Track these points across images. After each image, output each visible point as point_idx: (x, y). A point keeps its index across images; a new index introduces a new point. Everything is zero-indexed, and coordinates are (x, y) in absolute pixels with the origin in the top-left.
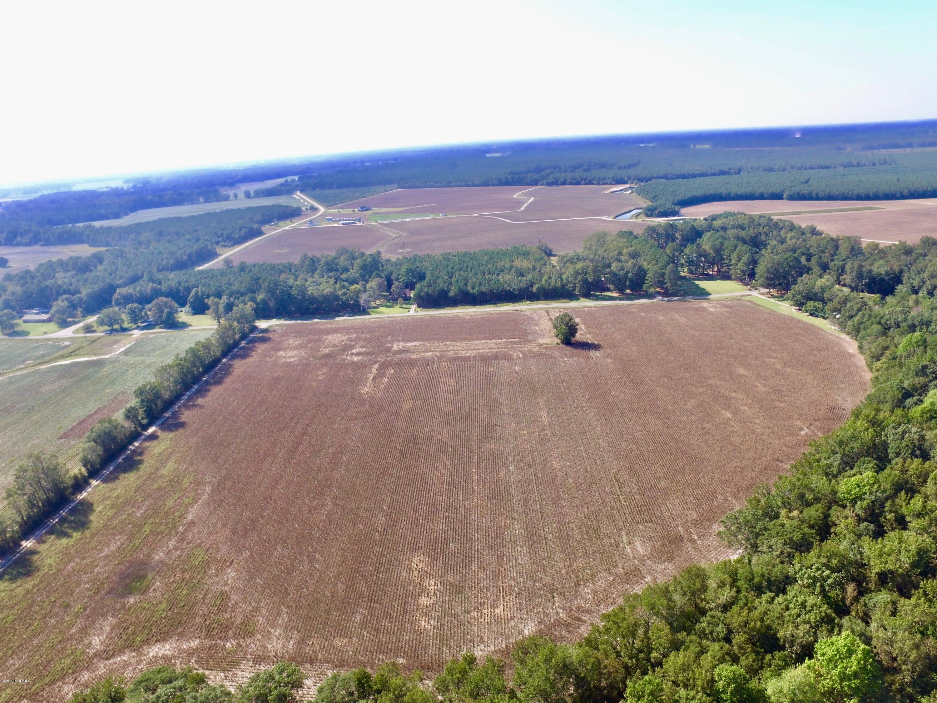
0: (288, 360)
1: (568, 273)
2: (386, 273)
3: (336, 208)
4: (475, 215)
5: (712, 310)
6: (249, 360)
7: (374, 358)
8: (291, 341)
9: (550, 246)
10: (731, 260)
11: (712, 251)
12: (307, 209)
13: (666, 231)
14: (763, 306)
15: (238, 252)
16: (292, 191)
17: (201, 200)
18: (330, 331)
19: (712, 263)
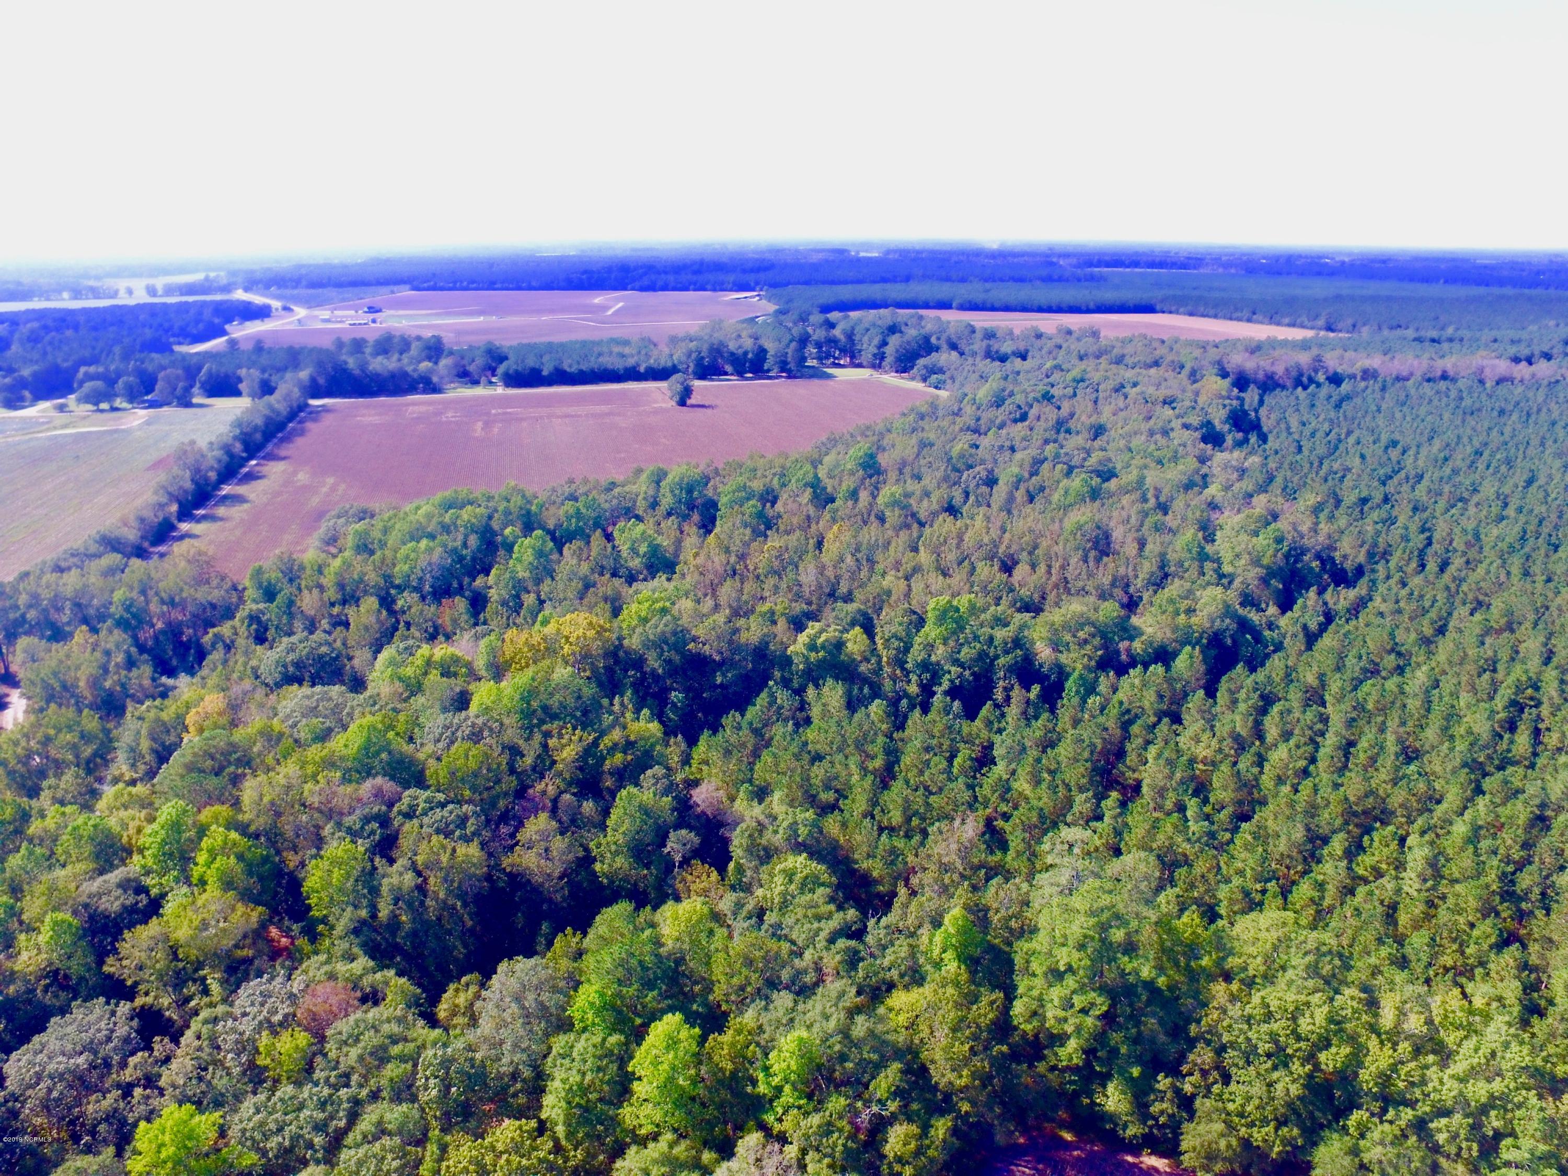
1: (679, 354)
3: (324, 310)
4: (544, 318)
5: (836, 386)
7: (474, 418)
8: (364, 411)
10: (862, 345)
11: (842, 337)
12: (277, 309)
16: (227, 289)
17: (65, 295)
18: (408, 405)
19: (843, 351)
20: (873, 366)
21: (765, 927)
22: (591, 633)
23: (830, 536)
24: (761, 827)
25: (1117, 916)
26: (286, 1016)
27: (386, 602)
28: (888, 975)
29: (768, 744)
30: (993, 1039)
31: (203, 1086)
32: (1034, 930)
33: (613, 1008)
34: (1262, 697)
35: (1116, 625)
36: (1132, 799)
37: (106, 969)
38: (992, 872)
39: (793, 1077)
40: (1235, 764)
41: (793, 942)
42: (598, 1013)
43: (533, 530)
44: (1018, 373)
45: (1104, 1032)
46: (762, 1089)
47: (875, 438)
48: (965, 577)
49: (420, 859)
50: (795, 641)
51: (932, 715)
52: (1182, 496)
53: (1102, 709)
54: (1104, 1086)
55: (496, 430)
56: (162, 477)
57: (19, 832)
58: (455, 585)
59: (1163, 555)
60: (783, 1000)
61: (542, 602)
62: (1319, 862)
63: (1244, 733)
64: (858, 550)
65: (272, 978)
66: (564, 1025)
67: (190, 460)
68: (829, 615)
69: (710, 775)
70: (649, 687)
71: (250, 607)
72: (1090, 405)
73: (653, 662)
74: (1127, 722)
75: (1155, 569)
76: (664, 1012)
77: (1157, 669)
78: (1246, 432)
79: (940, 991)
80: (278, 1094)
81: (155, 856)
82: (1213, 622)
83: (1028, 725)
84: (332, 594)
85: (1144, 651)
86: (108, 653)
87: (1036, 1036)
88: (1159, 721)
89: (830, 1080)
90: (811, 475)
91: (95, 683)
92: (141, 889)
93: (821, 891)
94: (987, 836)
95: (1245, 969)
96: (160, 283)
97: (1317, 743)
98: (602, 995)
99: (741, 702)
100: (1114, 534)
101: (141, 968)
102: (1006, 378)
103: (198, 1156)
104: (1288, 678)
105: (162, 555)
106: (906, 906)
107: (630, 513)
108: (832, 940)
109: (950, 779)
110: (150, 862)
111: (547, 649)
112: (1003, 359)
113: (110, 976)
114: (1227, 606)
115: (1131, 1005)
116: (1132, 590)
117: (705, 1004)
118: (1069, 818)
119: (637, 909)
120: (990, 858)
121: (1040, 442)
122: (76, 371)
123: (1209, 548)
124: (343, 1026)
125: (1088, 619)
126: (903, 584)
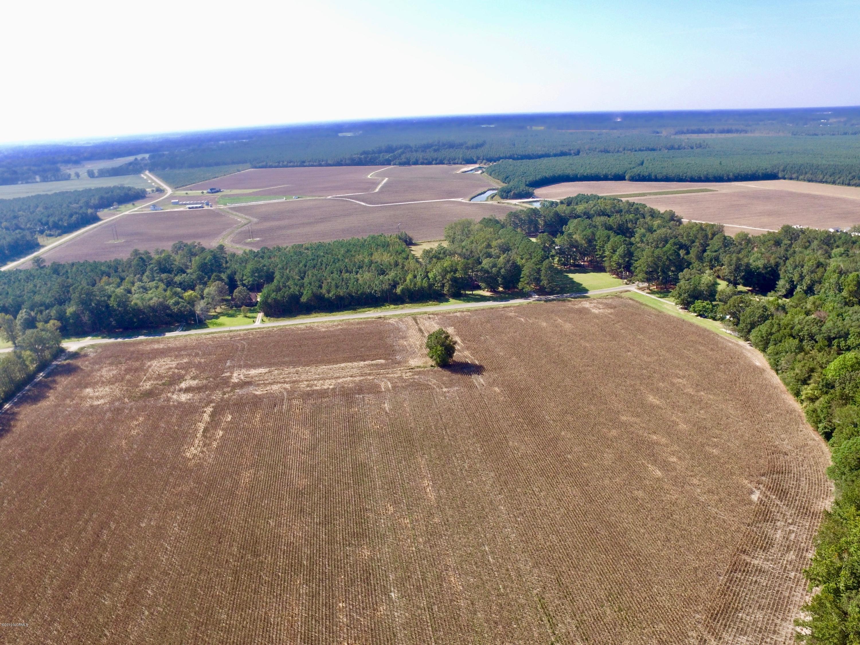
0: (96, 403)
1: (435, 272)
2: (229, 272)
3: (184, 190)
4: (329, 197)
5: (596, 311)
6: (44, 404)
7: (208, 396)
8: (104, 372)
9: (410, 234)
10: (604, 251)
11: (584, 242)
12: (153, 191)
13: (529, 217)
14: (647, 305)
15: (65, 242)
16: (140, 170)
17: (38, 178)
19: (584, 255)
96: (98, 167)
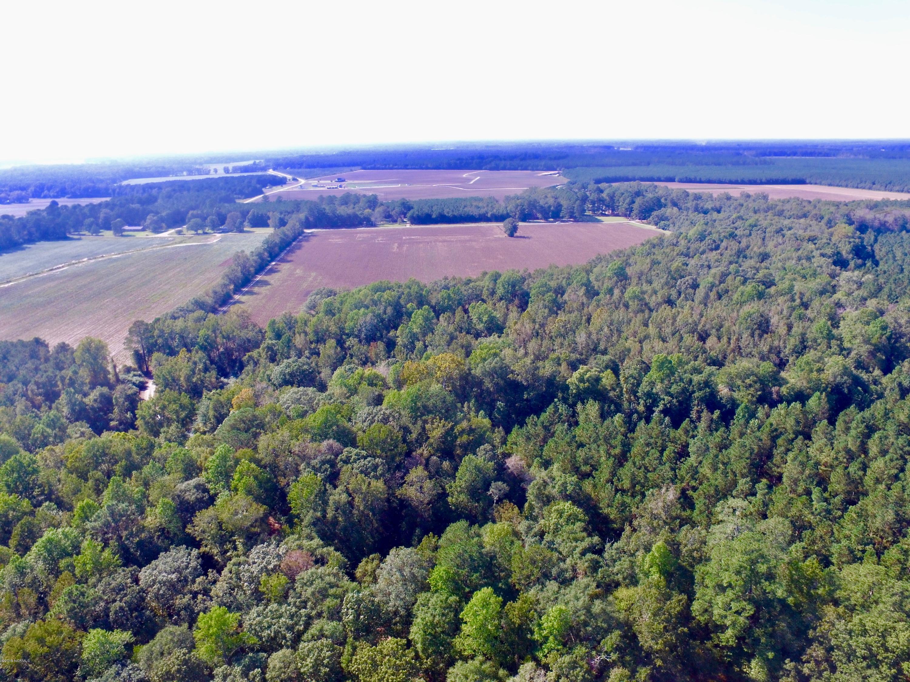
0: (338, 242)
4: (435, 185)
7: (393, 241)
10: (619, 203)
11: (607, 198)
12: (289, 180)
16: (264, 169)
17: (185, 173)
18: (357, 233)
19: (608, 206)
20: (625, 216)
21: (544, 542)
22: (453, 366)
23: (595, 315)
24: (545, 484)
25: (762, 556)
26: (275, 566)
27: (340, 343)
28: (616, 577)
29: (553, 435)
30: (679, 623)
31: (232, 599)
32: (708, 560)
33: (454, 580)
34: (867, 427)
35: (770, 376)
36: (776, 485)
37: (187, 530)
38: (684, 522)
39: (555, 632)
40: (846, 468)
41: (560, 553)
42: (444, 583)
43: (423, 305)
44: (715, 221)
45: (751, 627)
46: (536, 637)
47: (625, 258)
48: (676, 343)
49: (350, 487)
50: (571, 376)
51: (651, 425)
52: (818, 298)
53: (759, 428)
54: (749, 662)
55: (405, 248)
56: (226, 270)
57: (149, 454)
58: (378, 334)
59: (803, 335)
60: (552, 586)
61: (426, 347)
62: (904, 536)
63: (853, 449)
64: (611, 324)
65: (269, 545)
66: (425, 588)
67: (241, 261)
68: (592, 361)
69: (517, 451)
70: (484, 398)
71: (269, 341)
72: (760, 242)
73: (488, 384)
74: (775, 436)
75: (797, 343)
76: (482, 586)
77: (797, 405)
78: (864, 259)
79: (648, 590)
80: (269, 607)
81: (213, 473)
82: (835, 377)
83: (711, 435)
84: (311, 337)
85: (788, 393)
86: (195, 363)
87: (706, 624)
88: (796, 437)
89: (577, 636)
90: (585, 279)
91: (188, 379)
92: (206, 490)
93: (578, 524)
94: (682, 500)
95: (848, 599)
96: (231, 166)
97: (906, 460)
98: (447, 572)
99: (538, 411)
100: (772, 321)
101: (204, 532)
102: (707, 224)
103: (228, 635)
104: (887, 415)
105: (225, 312)
106: (629, 537)
107: (478, 298)
108: (583, 554)
109: (660, 464)
110: (210, 476)
111: (428, 373)
112: (706, 212)
113: (189, 534)
114: (845, 368)
115: (769, 612)
116: (782, 355)
117: (507, 584)
118: (734, 493)
119: (470, 525)
120: (683, 513)
121: (726, 263)
122: (188, 213)
123: (835, 332)
124: (305, 575)
125: (753, 372)
126: (638, 345)
